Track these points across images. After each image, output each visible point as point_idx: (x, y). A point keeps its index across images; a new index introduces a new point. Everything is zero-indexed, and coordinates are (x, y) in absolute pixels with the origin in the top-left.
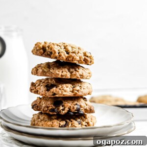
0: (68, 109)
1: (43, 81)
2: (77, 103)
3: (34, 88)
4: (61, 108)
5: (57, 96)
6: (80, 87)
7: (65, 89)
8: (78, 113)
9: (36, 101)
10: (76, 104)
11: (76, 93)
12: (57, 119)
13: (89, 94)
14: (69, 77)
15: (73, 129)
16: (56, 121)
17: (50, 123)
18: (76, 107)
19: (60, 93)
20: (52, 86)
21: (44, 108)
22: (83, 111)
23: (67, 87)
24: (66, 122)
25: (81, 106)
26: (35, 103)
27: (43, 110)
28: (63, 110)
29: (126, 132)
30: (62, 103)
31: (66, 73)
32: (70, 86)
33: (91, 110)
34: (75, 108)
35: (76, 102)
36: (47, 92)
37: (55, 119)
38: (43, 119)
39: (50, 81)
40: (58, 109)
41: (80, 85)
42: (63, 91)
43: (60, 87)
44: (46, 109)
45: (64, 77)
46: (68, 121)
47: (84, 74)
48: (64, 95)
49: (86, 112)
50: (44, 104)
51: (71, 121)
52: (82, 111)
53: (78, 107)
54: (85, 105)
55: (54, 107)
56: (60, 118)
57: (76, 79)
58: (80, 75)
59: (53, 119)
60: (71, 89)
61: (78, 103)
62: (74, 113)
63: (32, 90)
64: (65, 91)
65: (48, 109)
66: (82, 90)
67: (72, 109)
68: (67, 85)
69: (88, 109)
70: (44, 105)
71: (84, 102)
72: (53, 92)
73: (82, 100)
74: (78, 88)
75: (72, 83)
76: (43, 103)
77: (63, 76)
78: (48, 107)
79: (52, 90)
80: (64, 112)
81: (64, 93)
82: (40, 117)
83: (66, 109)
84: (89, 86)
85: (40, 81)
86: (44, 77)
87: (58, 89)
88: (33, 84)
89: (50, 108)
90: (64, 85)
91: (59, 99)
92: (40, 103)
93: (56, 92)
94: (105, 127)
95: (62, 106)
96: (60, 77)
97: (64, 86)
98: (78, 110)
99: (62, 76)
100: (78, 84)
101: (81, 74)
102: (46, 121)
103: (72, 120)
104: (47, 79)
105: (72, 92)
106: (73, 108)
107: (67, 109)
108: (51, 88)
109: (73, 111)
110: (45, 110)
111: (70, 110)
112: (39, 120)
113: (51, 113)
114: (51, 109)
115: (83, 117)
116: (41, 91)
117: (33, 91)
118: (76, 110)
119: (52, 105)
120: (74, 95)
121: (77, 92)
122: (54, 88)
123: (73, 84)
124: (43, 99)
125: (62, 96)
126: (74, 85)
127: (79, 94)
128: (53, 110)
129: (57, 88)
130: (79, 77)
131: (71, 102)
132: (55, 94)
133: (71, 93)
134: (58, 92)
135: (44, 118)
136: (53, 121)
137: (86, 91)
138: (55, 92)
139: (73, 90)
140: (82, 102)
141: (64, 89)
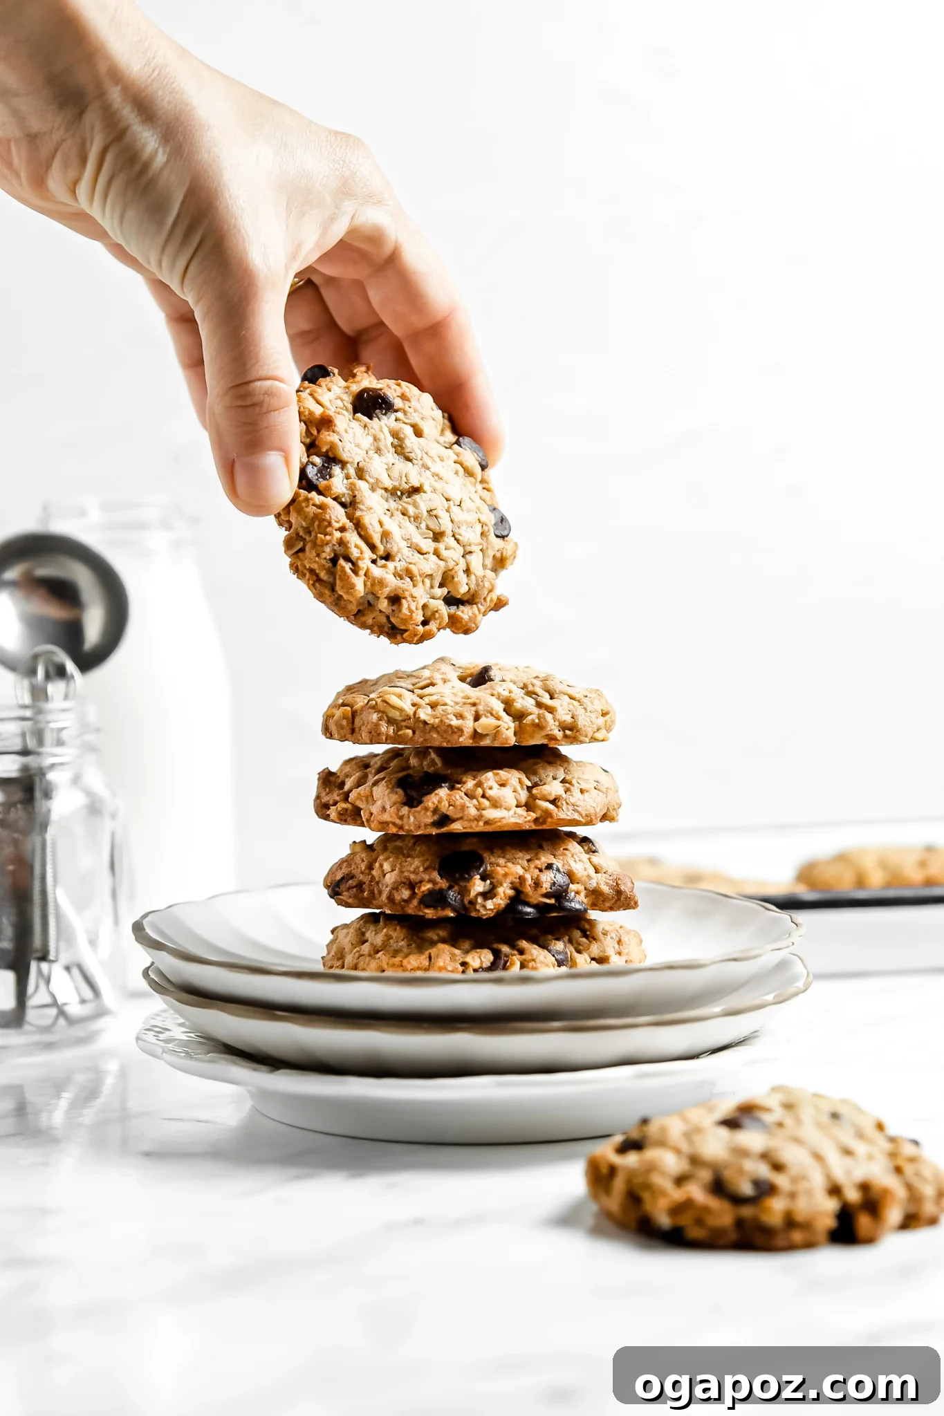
0: (511, 892)
1: (376, 763)
2: (551, 860)
3: (335, 796)
4: (478, 886)
5: (457, 827)
6: (563, 781)
7: (495, 792)
8: (559, 907)
9: (347, 861)
10: (549, 867)
11: (548, 814)
12: (453, 941)
13: (604, 818)
14: (512, 741)
15: (525, 980)
16: (445, 949)
17: (415, 960)
18: (547, 878)
19: (473, 812)
20: (432, 782)
21: (396, 888)
22: (582, 897)
23: (502, 785)
24: (497, 954)
25: (571, 875)
26: (345, 870)
27: (391, 899)
28: (488, 895)
29: (770, 998)
30: (481, 861)
31: (492, 721)
32: (514, 777)
33: (619, 893)
34: (546, 887)
35: (545, 859)
36: (405, 810)
37: (444, 941)
38: (384, 946)
39: (413, 761)
40: (464, 892)
41: (561, 774)
42: (486, 803)
43: (470, 784)
44: (406, 894)
45: (487, 742)
46: (505, 949)
47: (582, 722)
48: (487, 823)
49: (594, 906)
50: (389, 873)
51: (521, 952)
52: (577, 901)
53: (561, 879)
54: (592, 871)
55: (443, 884)
56: (466, 936)
57: (544, 747)
58: (564, 727)
59: (433, 943)
60: (523, 796)
61: (558, 863)
62: (541, 908)
63: (326, 806)
64: (495, 804)
65: (413, 895)
66: (576, 797)
67: (528, 889)
68: (503, 774)
69: (606, 889)
70: (390, 878)
71: (585, 857)
72: (436, 810)
73: (574, 847)
74: (554, 788)
75: (524, 764)
76: (387, 867)
77: (482, 736)
78: (412, 886)
79: (432, 800)
80: (490, 904)
81: (491, 814)
82: (369, 935)
83: (500, 890)
84: (603, 778)
85: (363, 764)
86: (380, 749)
87: (459, 796)
88: (328, 780)
89: (426, 887)
90: (490, 774)
91: (466, 846)
92: (370, 867)
93: (451, 812)
94: (671, 967)
95: (483, 879)
96: (465, 741)
97: (490, 778)
98: (560, 894)
99: (476, 735)
100: (550, 771)
101: (568, 719)
102: (396, 953)
103: (524, 944)
104: (395, 754)
105: (529, 806)
106: (537, 884)
107: (505, 892)
108: (430, 793)
109: (536, 898)
110: (397, 897)
111: (518, 897)
112: (366, 948)
113: (430, 913)
114: (431, 893)
115: (577, 934)
116: (375, 809)
117: (333, 812)
118: (547, 895)
119: (435, 875)
120: (536, 821)
121: (551, 807)
122: (443, 792)
123: (529, 772)
124: (385, 849)
125: (480, 827)
126: (535, 773)
127: (562, 816)
128: (436, 898)
129: (452, 788)
130: (559, 735)
131: (523, 857)
132: (444, 820)
133: (521, 811)
134: (463, 807)
135: (389, 937)
136: (433, 951)
137: (592, 803)
138: (444, 807)
139: (532, 797)
140: (574, 859)
141: (489, 793)
